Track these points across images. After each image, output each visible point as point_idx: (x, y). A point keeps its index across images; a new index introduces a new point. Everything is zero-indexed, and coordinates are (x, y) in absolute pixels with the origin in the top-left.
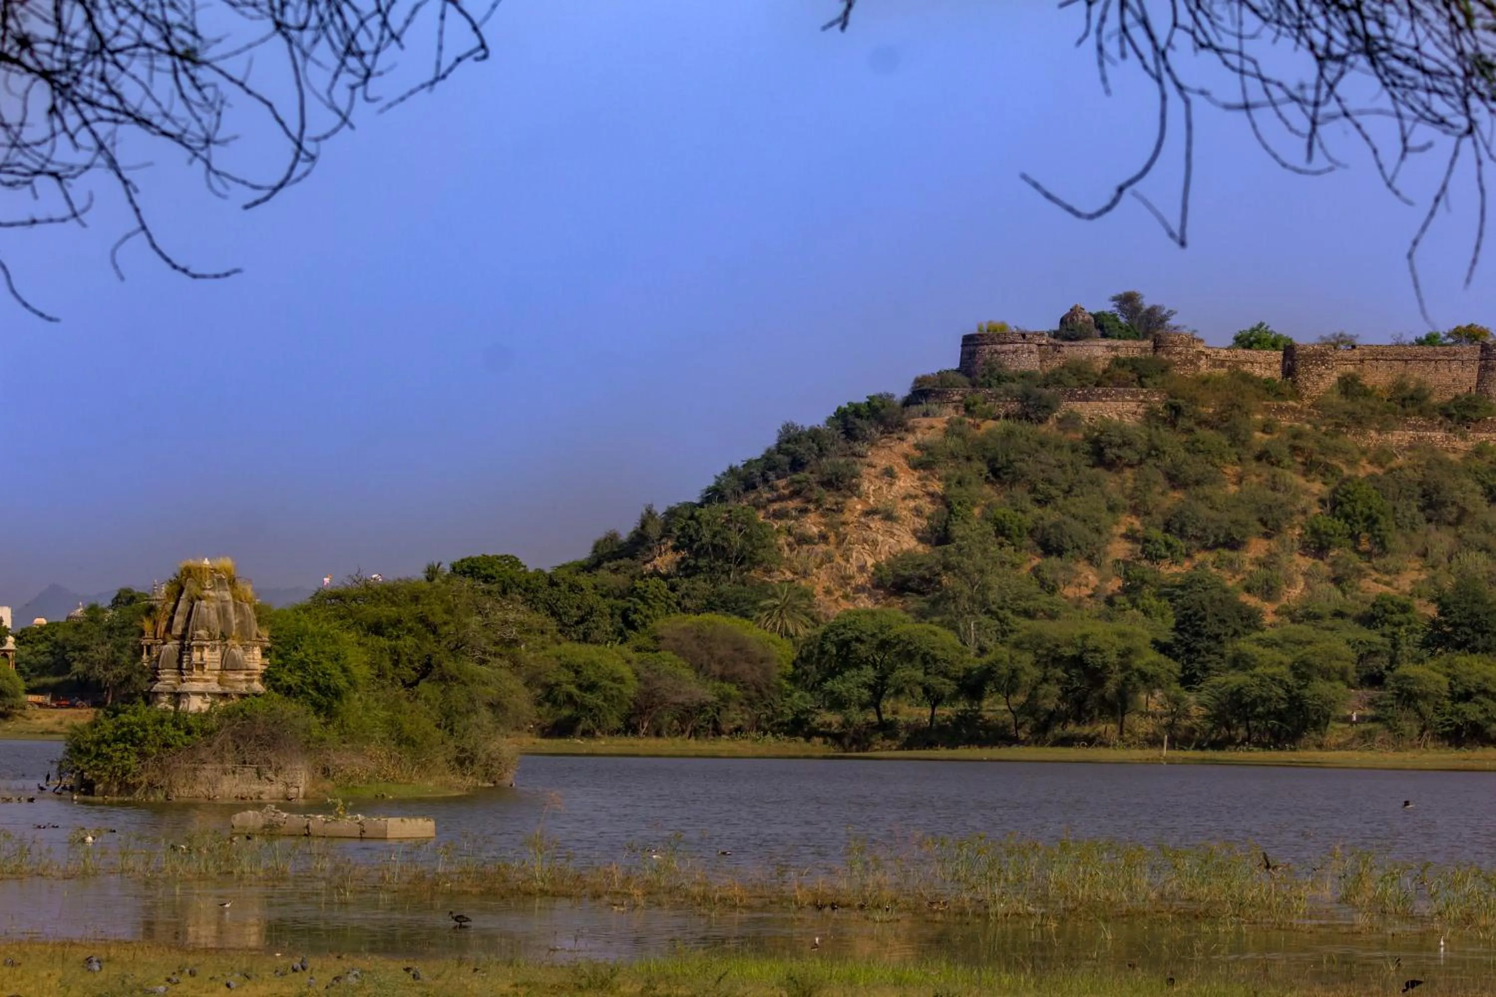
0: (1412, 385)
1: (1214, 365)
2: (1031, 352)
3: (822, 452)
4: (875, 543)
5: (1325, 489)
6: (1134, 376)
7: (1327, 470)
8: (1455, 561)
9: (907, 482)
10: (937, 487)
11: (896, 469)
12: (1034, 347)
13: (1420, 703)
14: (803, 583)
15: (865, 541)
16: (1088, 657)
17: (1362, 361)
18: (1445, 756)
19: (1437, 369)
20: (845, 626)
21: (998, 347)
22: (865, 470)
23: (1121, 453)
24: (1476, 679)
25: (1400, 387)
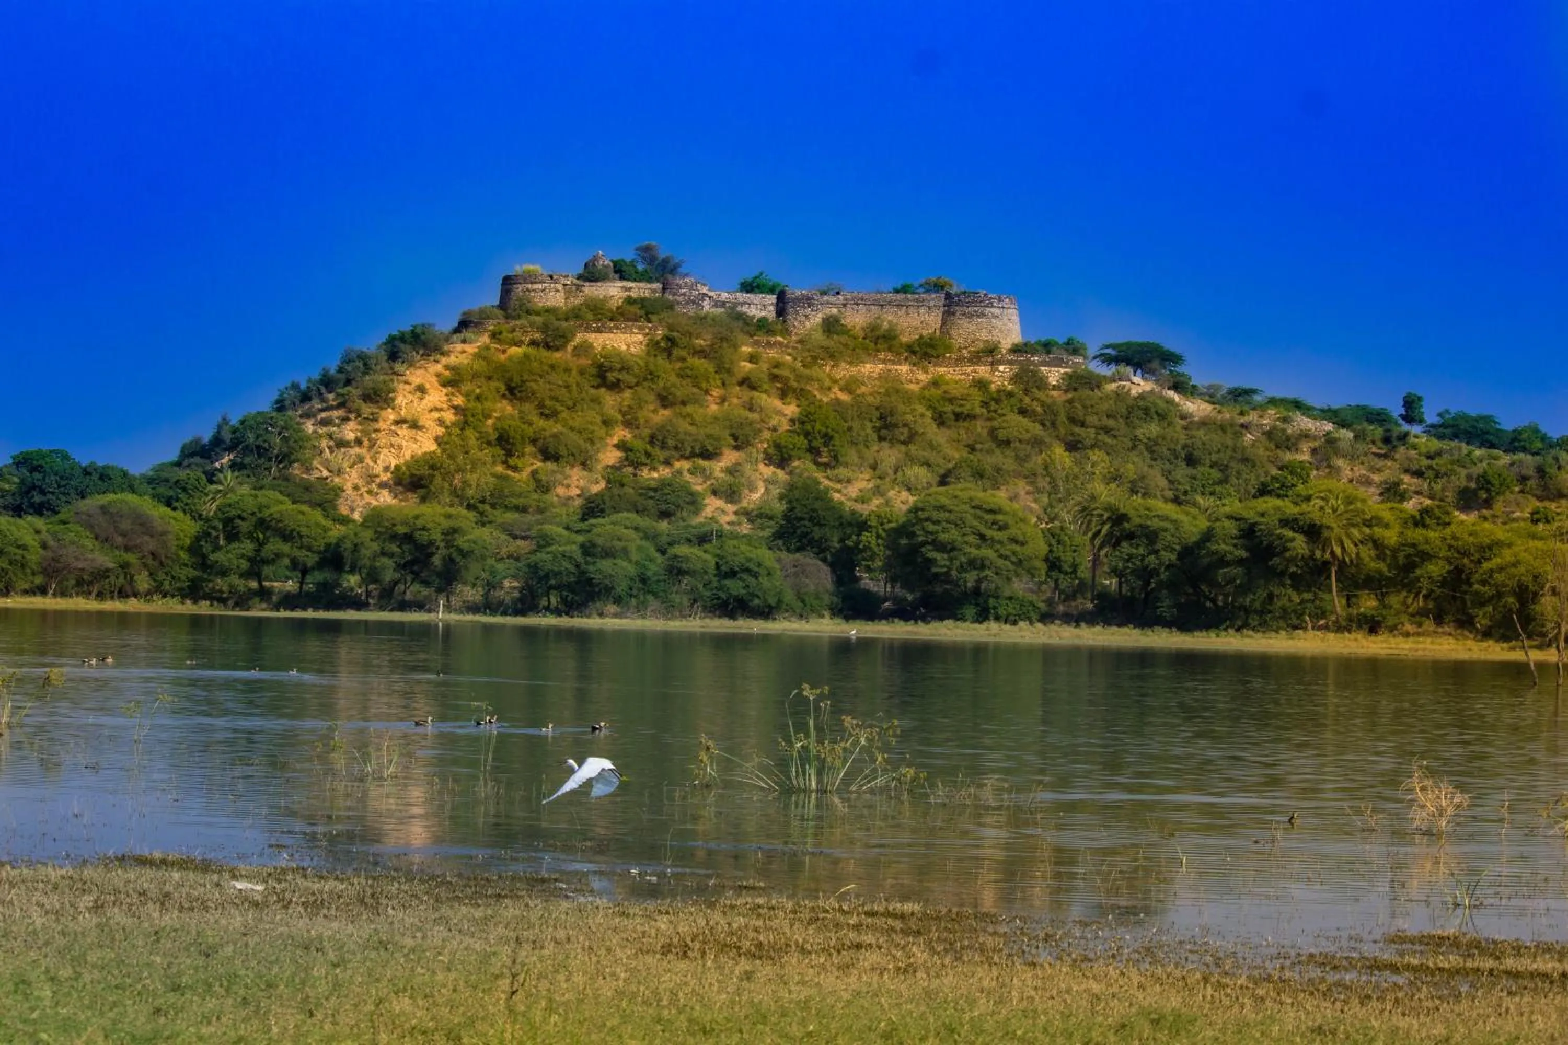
0: (885, 325)
1: (716, 306)
2: (557, 291)
3: (367, 369)
4: (400, 447)
5: (797, 410)
6: (643, 312)
7: (800, 394)
8: (900, 474)
9: (437, 396)
10: (459, 401)
11: (428, 386)
12: (560, 287)
14: (337, 480)
15: (392, 446)
16: (417, 535)
17: (845, 305)
19: (907, 314)
20: (230, 505)
21: (530, 286)
22: (401, 386)
23: (620, 377)
25: (873, 328)
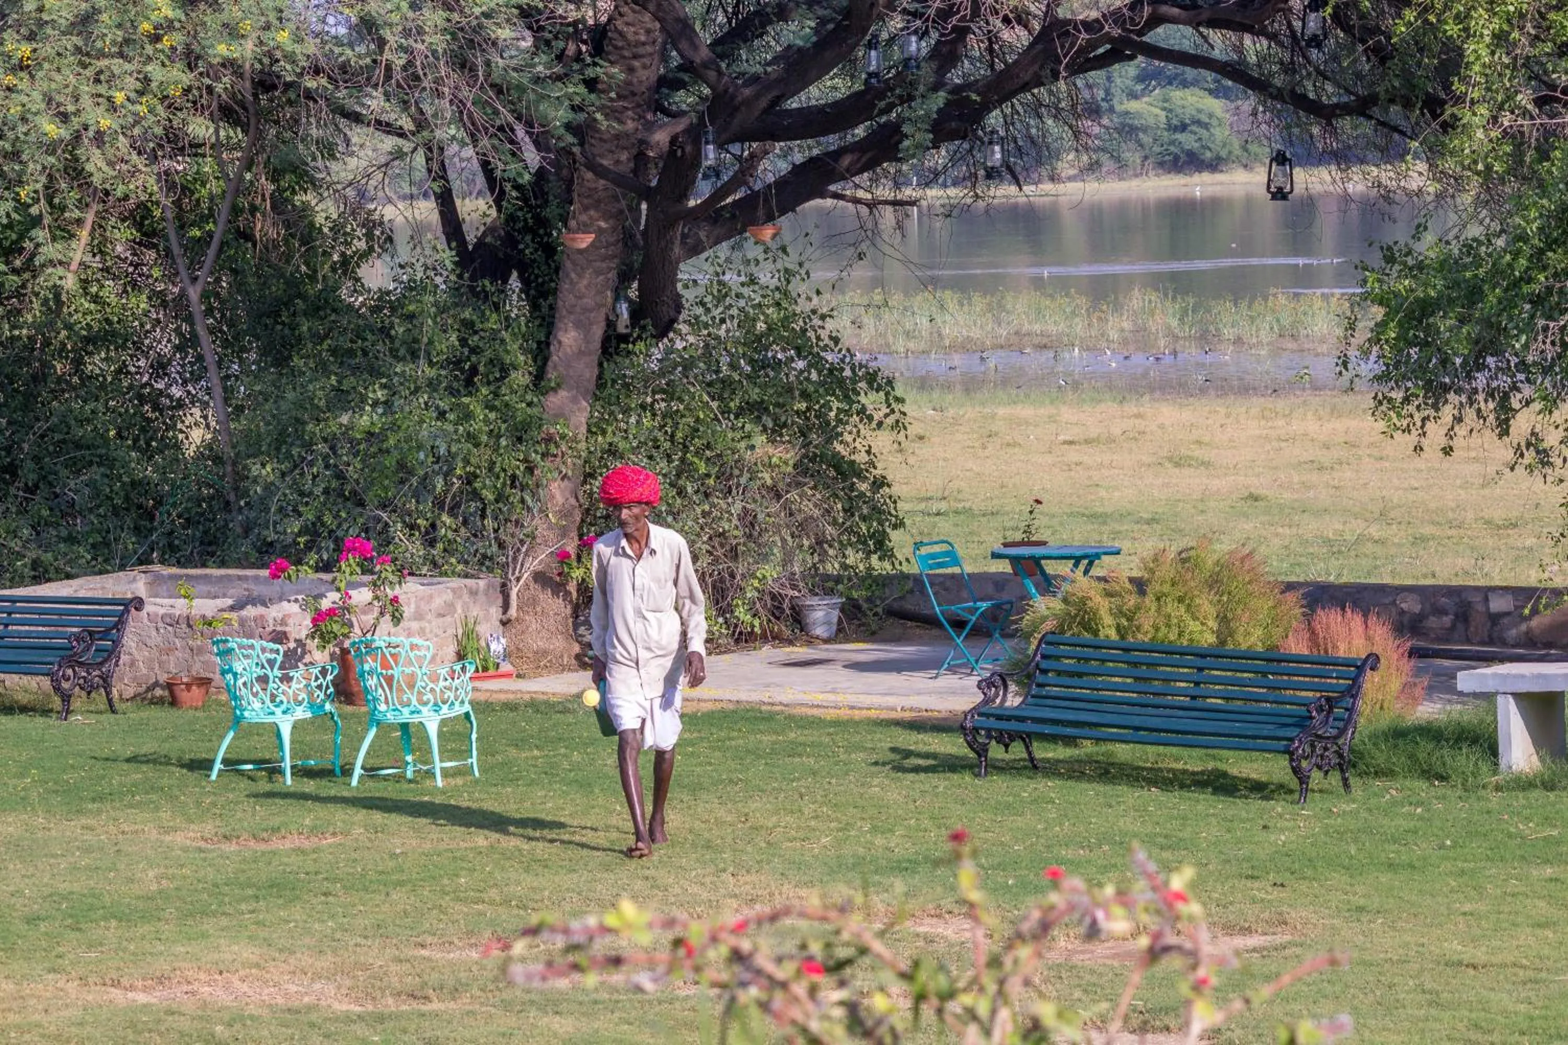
13: (1141, 135)
18: (1170, 183)
24: (1190, 112)
